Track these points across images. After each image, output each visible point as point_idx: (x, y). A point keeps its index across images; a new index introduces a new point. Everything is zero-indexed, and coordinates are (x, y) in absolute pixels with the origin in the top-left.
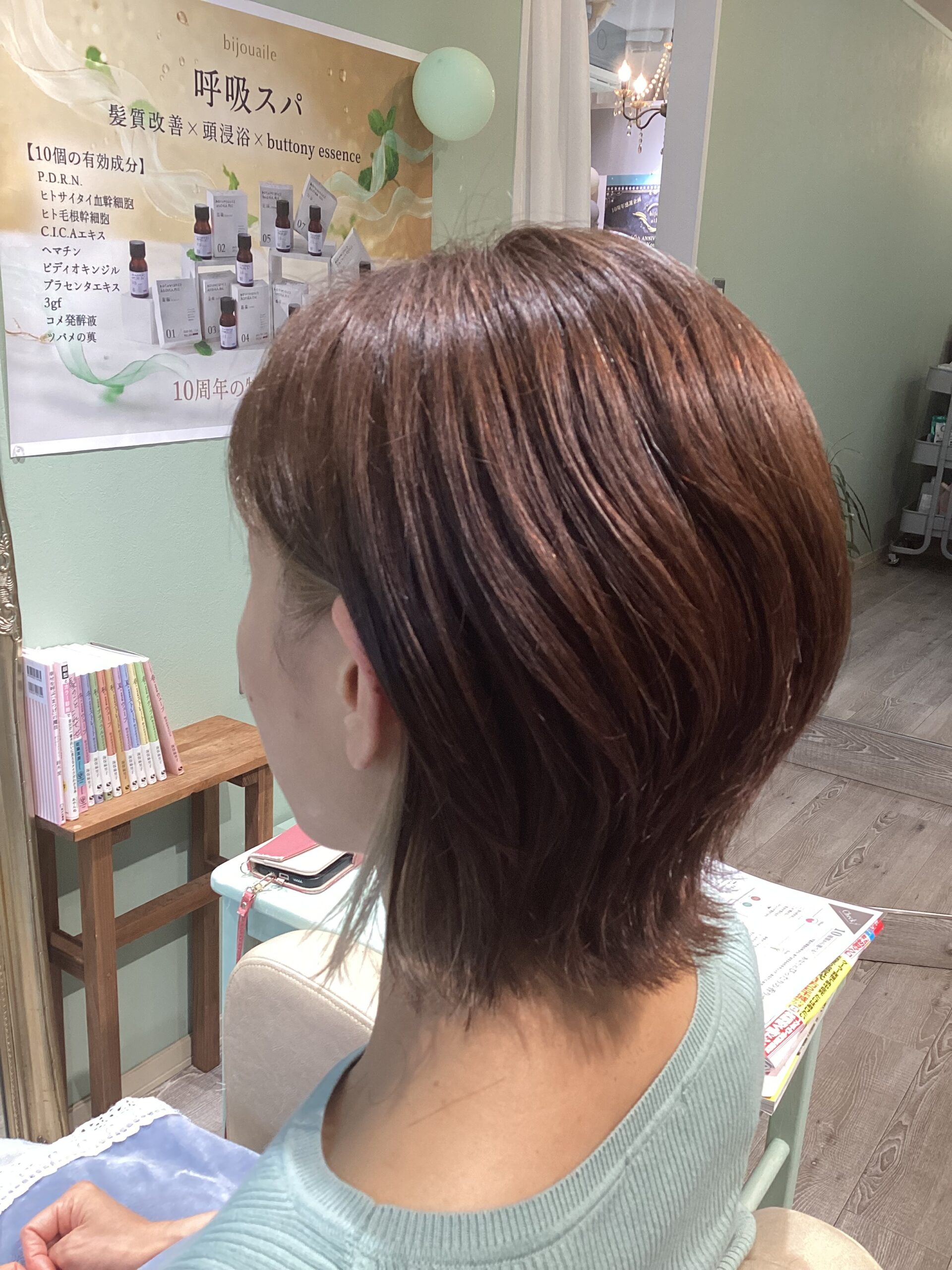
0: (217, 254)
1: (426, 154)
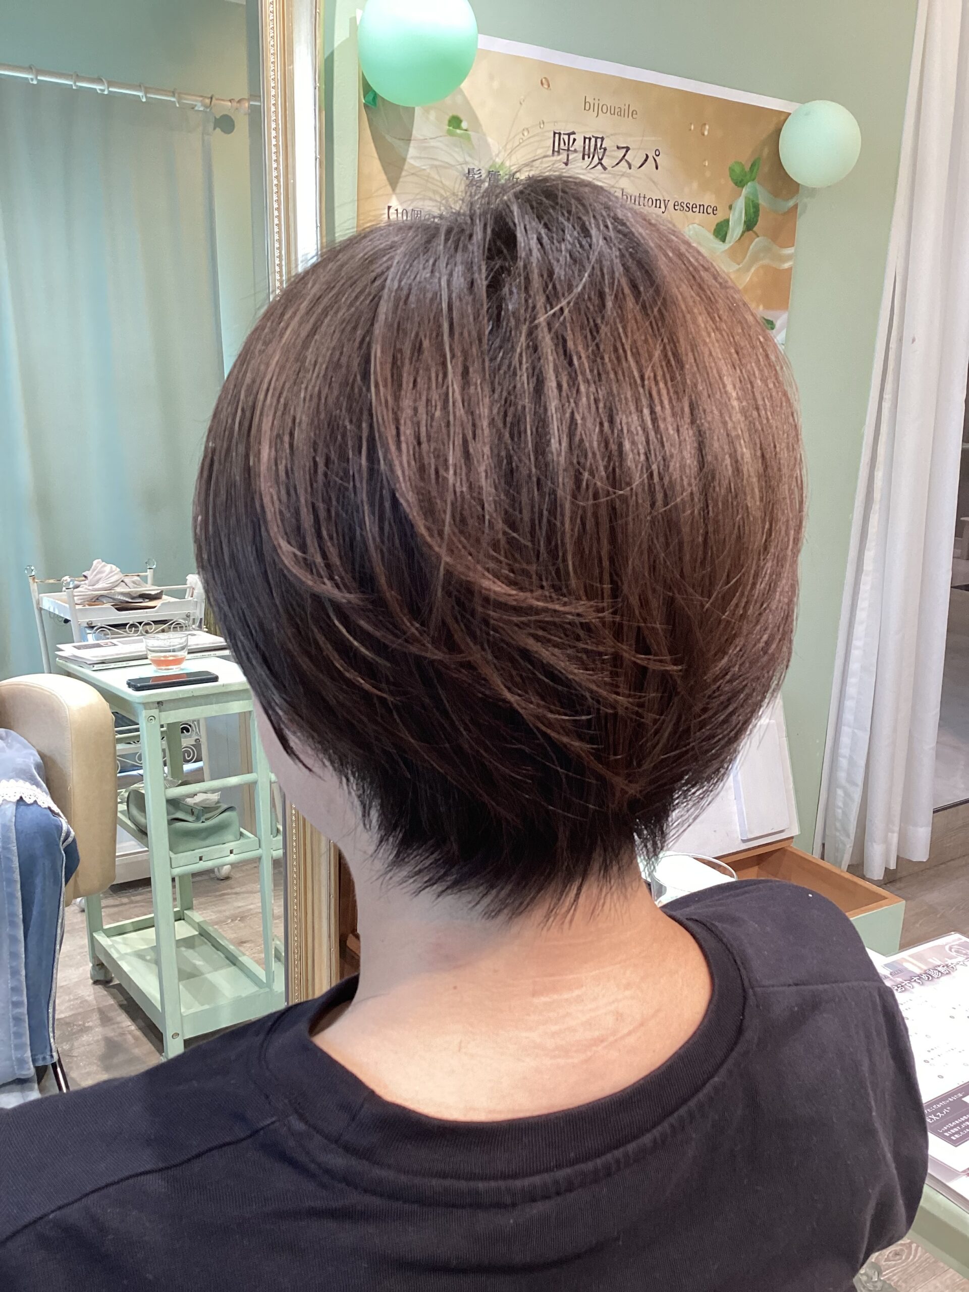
1: (791, 203)
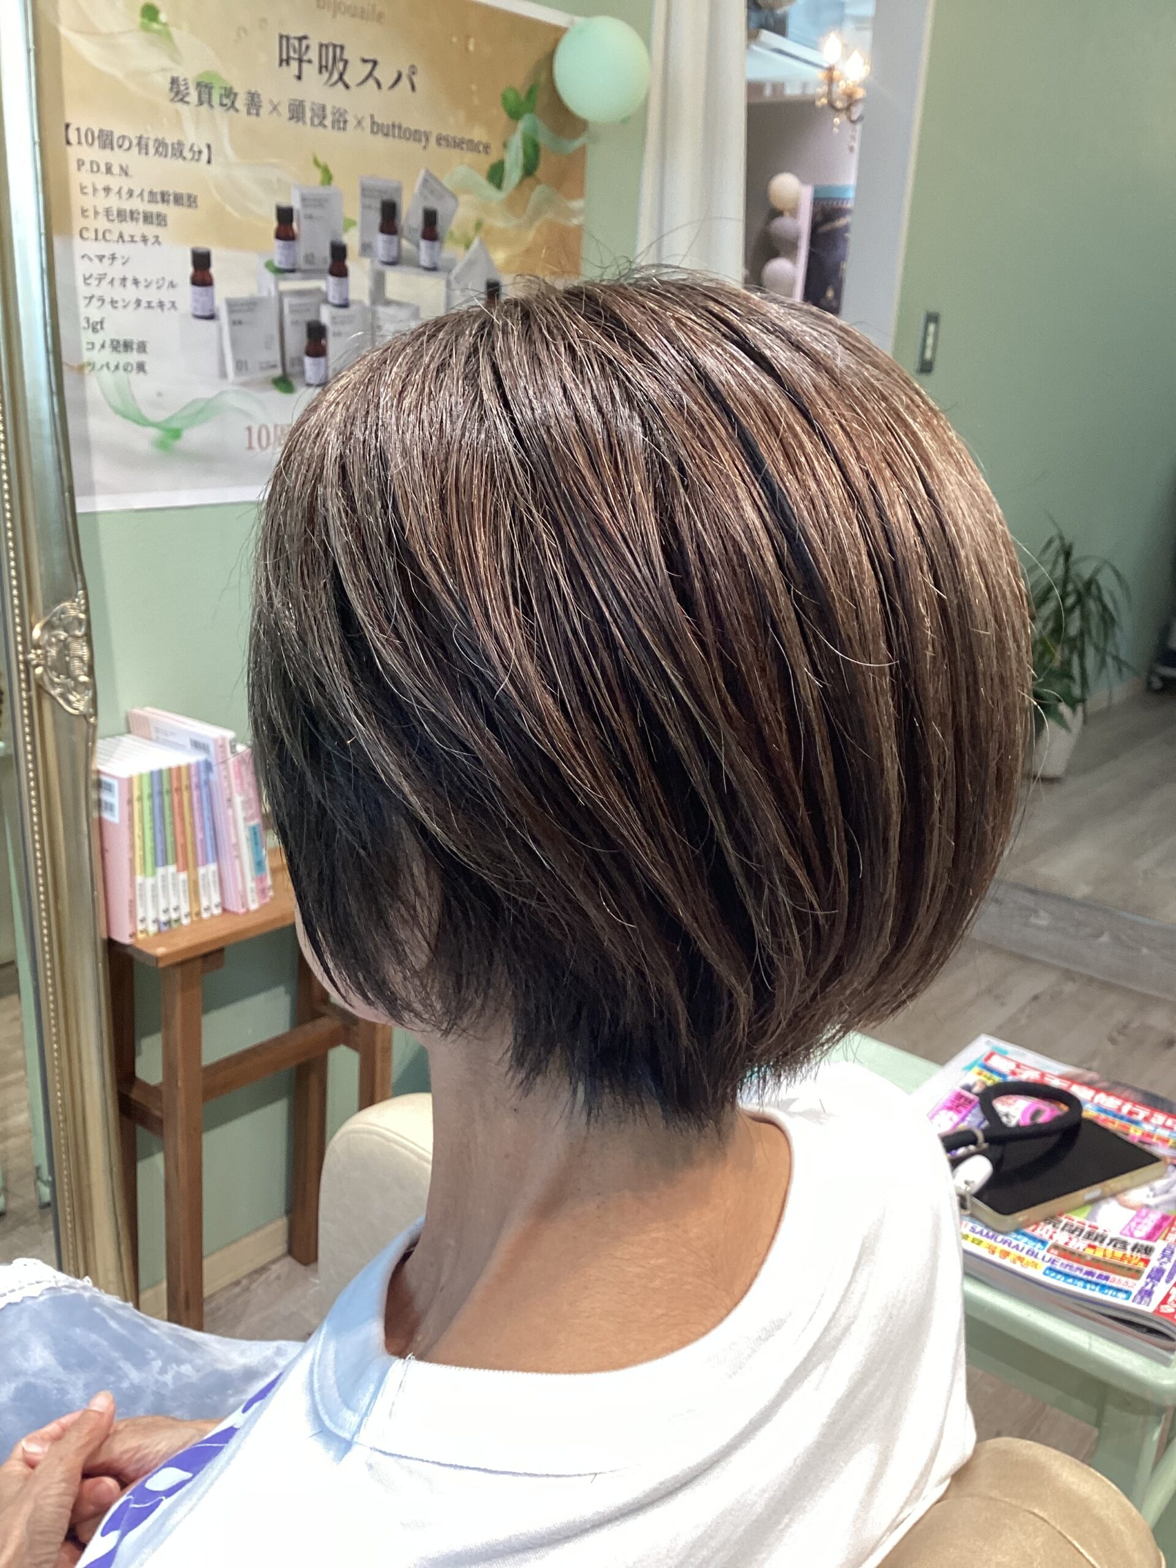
0: (304, 266)
1: (578, 144)
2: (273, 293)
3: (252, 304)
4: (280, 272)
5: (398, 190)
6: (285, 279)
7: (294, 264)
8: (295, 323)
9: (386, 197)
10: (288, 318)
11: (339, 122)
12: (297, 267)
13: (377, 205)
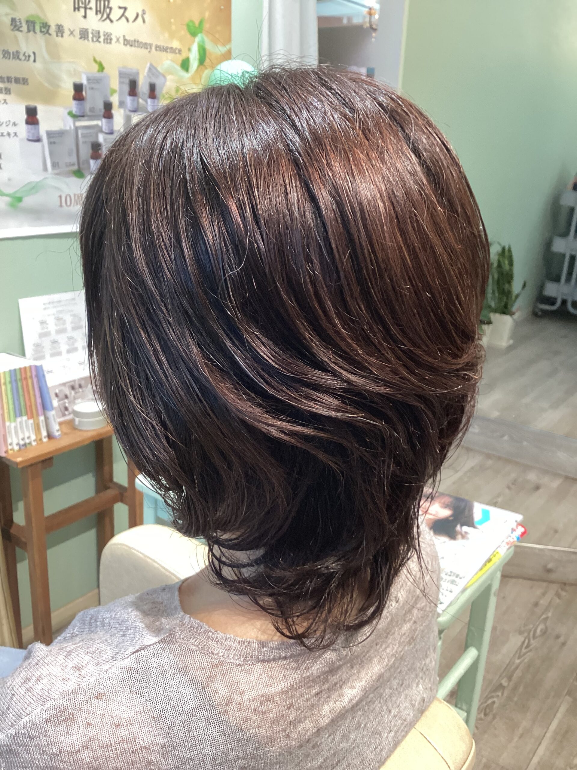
0: (89, 113)
1: (226, 49)
2: (73, 127)
3: (61, 134)
4: (75, 117)
5: (137, 74)
6: (80, 120)
7: (84, 113)
8: (85, 143)
9: (131, 78)
10: (81, 140)
11: (107, 39)
12: (85, 114)
13: (127, 81)
